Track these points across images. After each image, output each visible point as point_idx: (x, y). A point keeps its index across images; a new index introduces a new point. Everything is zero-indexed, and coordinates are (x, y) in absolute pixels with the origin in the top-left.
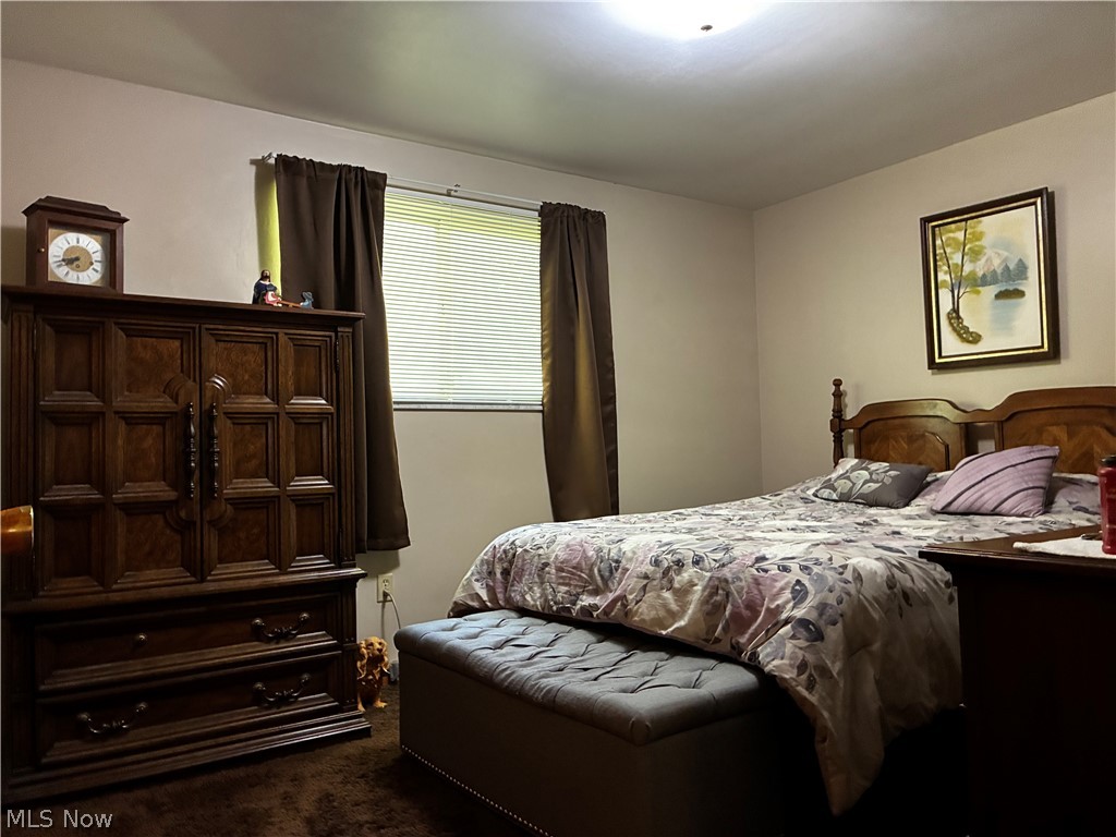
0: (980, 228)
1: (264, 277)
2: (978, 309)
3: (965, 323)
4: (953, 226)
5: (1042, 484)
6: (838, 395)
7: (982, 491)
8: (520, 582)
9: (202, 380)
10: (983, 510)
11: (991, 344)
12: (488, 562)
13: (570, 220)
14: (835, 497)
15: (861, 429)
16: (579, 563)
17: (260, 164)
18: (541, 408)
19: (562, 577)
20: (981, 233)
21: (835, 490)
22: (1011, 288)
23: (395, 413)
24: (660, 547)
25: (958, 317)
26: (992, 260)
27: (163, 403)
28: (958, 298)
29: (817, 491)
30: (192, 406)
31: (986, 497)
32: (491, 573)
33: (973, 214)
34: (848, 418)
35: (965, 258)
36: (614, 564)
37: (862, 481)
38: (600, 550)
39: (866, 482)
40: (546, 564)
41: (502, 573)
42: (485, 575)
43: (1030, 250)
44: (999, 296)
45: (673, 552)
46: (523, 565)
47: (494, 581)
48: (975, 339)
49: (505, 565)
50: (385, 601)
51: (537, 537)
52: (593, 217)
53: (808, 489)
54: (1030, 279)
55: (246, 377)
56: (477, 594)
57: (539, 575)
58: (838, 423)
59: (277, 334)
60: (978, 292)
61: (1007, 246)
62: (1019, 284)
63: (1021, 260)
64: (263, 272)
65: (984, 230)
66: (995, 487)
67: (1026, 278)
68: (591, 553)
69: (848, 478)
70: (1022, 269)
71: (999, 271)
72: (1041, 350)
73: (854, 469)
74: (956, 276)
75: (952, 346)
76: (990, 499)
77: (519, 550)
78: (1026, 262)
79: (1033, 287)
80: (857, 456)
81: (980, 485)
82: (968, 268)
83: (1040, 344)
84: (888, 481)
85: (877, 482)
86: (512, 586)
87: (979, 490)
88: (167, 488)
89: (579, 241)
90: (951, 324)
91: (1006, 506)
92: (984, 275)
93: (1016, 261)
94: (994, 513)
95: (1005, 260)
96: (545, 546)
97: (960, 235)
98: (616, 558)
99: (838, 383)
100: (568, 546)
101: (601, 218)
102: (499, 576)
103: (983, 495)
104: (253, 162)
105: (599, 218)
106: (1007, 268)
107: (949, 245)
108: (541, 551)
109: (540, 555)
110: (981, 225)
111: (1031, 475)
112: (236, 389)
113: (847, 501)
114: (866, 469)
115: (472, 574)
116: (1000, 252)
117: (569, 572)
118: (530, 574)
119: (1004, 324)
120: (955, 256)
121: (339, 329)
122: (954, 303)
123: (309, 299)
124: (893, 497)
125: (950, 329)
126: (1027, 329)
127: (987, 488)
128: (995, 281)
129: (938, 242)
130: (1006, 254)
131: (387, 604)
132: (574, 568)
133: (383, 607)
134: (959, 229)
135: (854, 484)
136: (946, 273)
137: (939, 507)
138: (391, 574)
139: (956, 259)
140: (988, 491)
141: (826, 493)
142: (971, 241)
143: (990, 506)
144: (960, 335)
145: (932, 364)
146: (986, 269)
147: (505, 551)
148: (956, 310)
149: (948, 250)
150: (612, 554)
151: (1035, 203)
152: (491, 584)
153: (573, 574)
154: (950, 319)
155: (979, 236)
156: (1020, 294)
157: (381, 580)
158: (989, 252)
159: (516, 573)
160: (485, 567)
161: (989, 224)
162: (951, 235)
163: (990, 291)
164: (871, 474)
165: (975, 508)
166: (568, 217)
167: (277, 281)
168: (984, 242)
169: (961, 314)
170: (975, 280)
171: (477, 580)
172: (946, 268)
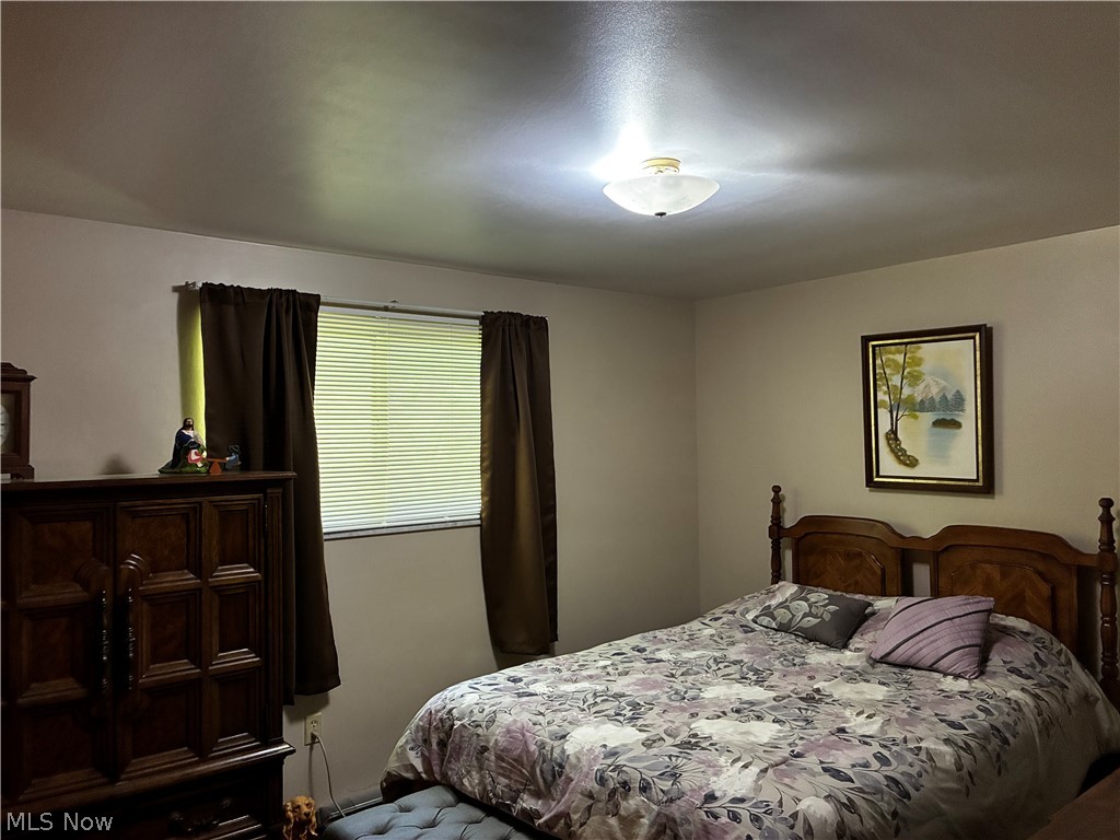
0: (920, 354)
1: (187, 425)
2: (916, 433)
3: (902, 446)
4: (893, 347)
5: (978, 641)
6: (777, 501)
7: (921, 645)
8: (458, 760)
9: (116, 560)
10: (920, 664)
11: (927, 470)
12: (423, 728)
13: (512, 328)
14: (774, 625)
15: (799, 540)
16: (520, 756)
17: (184, 292)
18: (479, 522)
19: (502, 767)
20: (920, 359)
21: (774, 619)
22: (949, 418)
23: (325, 543)
24: (605, 757)
25: (896, 439)
26: (929, 388)
27: (72, 593)
28: (897, 420)
29: (757, 617)
30: (104, 595)
31: (924, 651)
32: (426, 741)
33: (914, 340)
34: (788, 527)
35: (904, 381)
36: (557, 768)
37: (802, 613)
38: (542, 746)
39: (805, 615)
40: (485, 749)
41: (438, 744)
42: (420, 742)
43: (968, 384)
44: (938, 423)
45: (618, 769)
46: (461, 741)
47: (430, 750)
48: (912, 462)
49: (442, 735)
50: (313, 742)
51: (476, 711)
52: (535, 324)
53: (747, 610)
54: (967, 412)
55: (166, 552)
56: (412, 765)
57: (477, 758)
58: (777, 530)
59: (200, 503)
60: (916, 417)
61: (945, 376)
62: (958, 415)
63: (958, 392)
64: (185, 421)
65: (922, 356)
66: (932, 642)
67: (963, 410)
68: (533, 748)
69: (787, 608)
70: (959, 401)
71: (937, 399)
72: (977, 484)
73: (794, 598)
74: (895, 397)
75: (889, 466)
76: (928, 654)
77: (458, 723)
78: (962, 393)
79: (969, 418)
80: (795, 581)
81: (917, 638)
82: (906, 392)
83: (975, 477)
84: (827, 617)
85: (815, 617)
86: (450, 762)
87: (917, 643)
88: (76, 686)
89: (520, 350)
90: (890, 445)
91: (944, 664)
92: (922, 401)
93: (954, 392)
94: (931, 669)
95: (944, 388)
96: (484, 724)
97: (900, 358)
98: (559, 761)
99: (777, 489)
100: (508, 731)
101: (543, 324)
102: (435, 746)
103: (921, 649)
104: (176, 289)
105: (541, 324)
106: (944, 398)
107: (889, 366)
108: (480, 731)
109: (478, 735)
110: (920, 351)
111: (966, 630)
112: (156, 567)
113: (786, 632)
114: (807, 600)
115: (407, 742)
116: (940, 381)
117: (509, 763)
118: (468, 755)
119: (940, 452)
120: (894, 378)
121: (269, 491)
122: (892, 425)
123: (236, 453)
124: (831, 635)
125: (888, 449)
126: (962, 461)
127: (925, 642)
128: (932, 409)
129: (878, 362)
130: (943, 383)
131: (315, 745)
132: (515, 760)
133: (311, 749)
134: (899, 352)
135: (794, 616)
136: (885, 393)
137: (877, 655)
138: (320, 714)
139: (896, 380)
140: (924, 647)
141: (766, 620)
142: (910, 365)
143: (928, 662)
144: (898, 457)
145: (870, 482)
146: (924, 395)
147: (441, 720)
148: (894, 431)
149: (888, 371)
150: (555, 755)
151: (974, 338)
152: (427, 754)
153: (513, 766)
154: (888, 439)
155: (918, 362)
156: (957, 425)
157: (309, 721)
158: (928, 379)
159: (454, 749)
160: (421, 734)
161: (929, 351)
162: (891, 356)
163: (928, 418)
164: (811, 607)
165: (913, 662)
166: (510, 325)
167: (200, 432)
168: (924, 368)
169: (899, 436)
170: (914, 405)
171: (412, 749)
172: (885, 388)
